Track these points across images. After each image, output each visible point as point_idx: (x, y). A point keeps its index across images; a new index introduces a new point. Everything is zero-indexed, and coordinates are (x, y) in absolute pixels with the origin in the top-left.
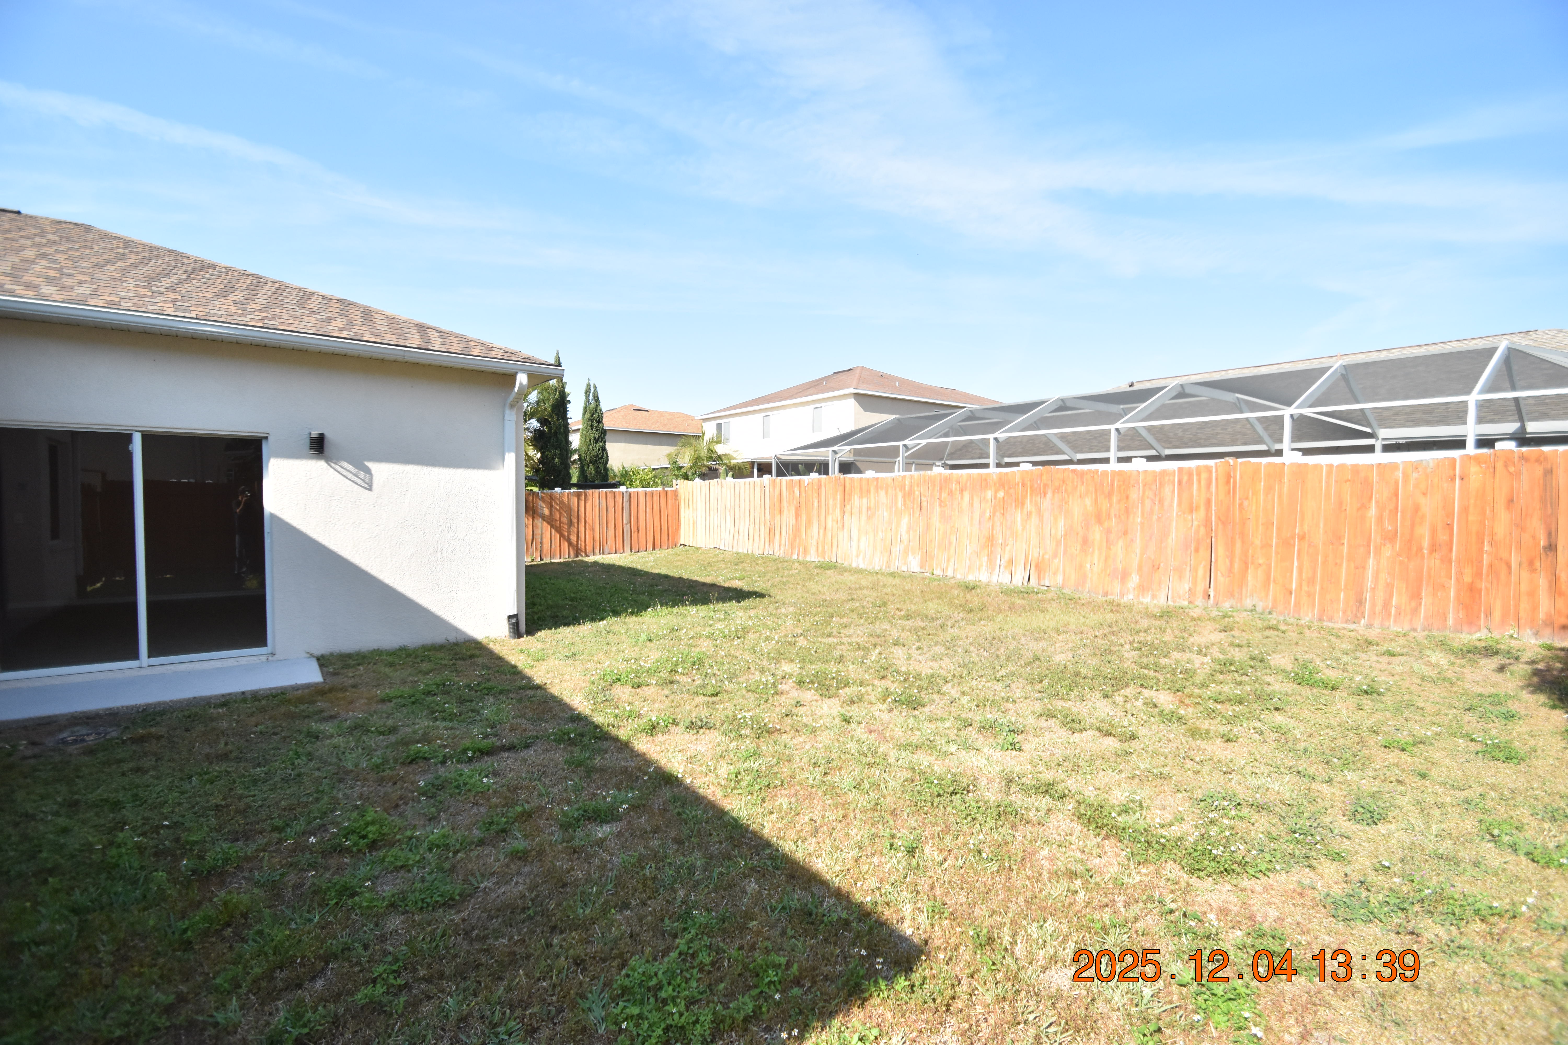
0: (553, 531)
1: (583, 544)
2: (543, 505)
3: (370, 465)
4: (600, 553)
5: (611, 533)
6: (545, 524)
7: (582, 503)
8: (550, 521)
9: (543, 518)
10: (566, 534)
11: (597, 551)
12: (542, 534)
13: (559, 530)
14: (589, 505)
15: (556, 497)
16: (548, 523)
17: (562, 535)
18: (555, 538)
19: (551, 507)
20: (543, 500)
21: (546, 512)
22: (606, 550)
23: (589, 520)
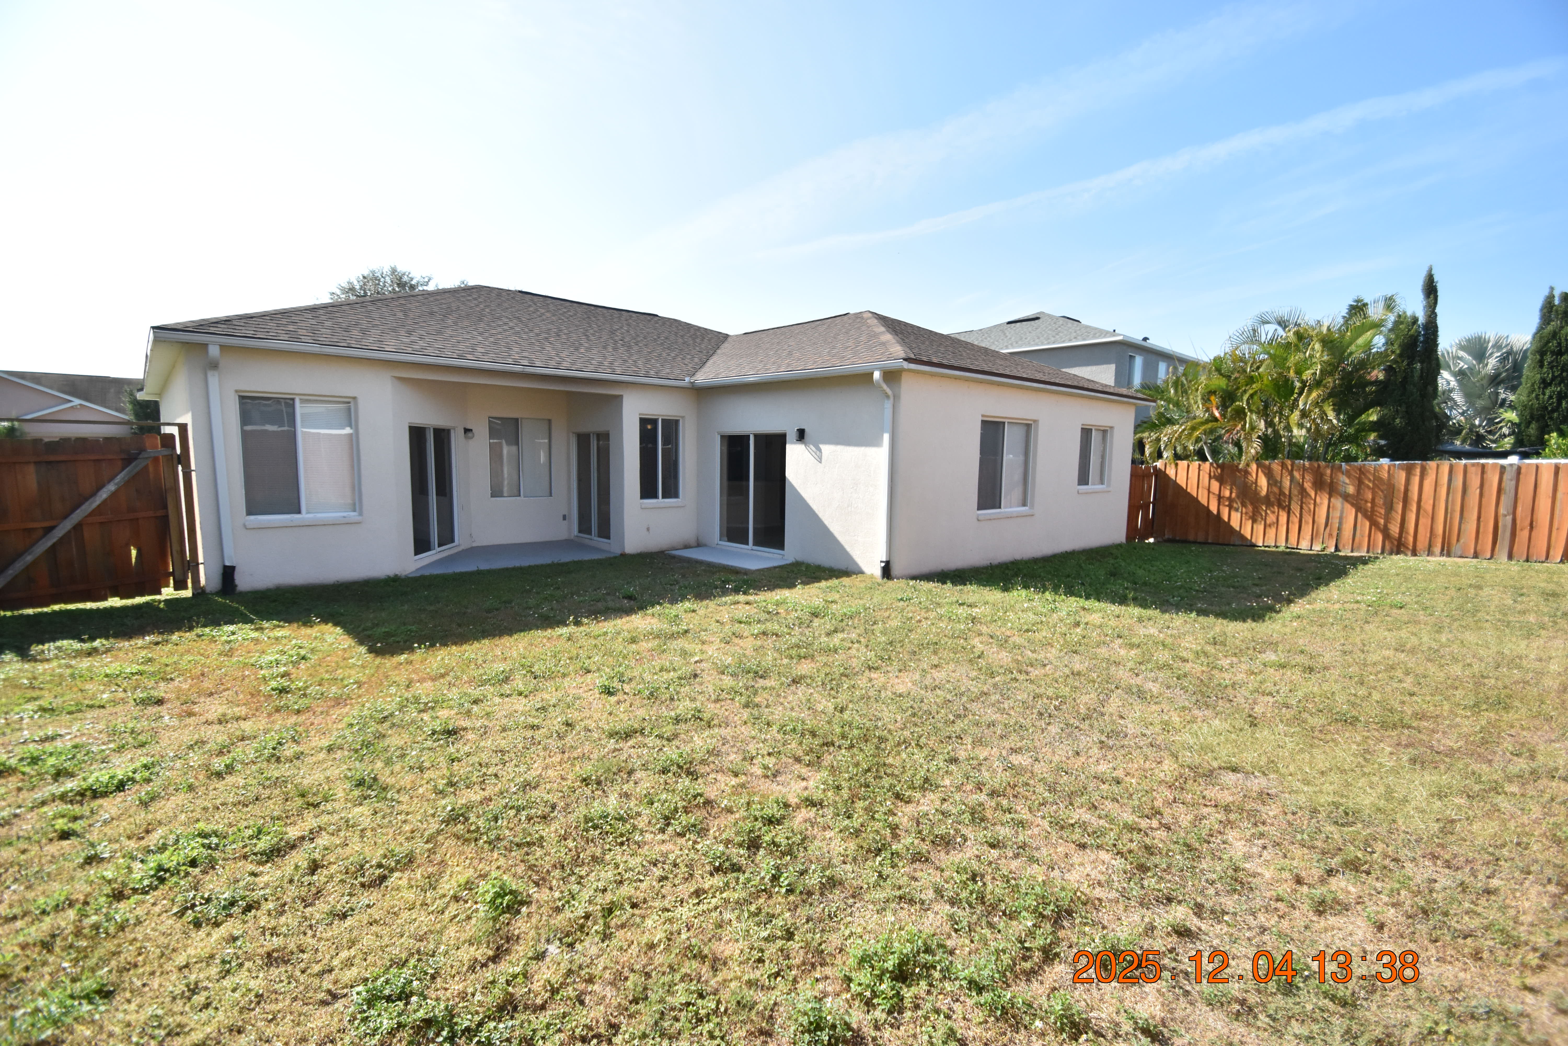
0: (1360, 515)
1: (1411, 539)
2: (1347, 481)
3: (821, 446)
4: (1442, 554)
5: (1471, 526)
6: (1348, 506)
7: (1416, 480)
8: (1356, 501)
9: (1346, 497)
10: (1382, 521)
11: (1437, 549)
12: (1341, 518)
13: (1370, 517)
14: (1429, 483)
15: (1369, 472)
16: (1352, 505)
17: (1374, 523)
18: (1362, 525)
19: (1360, 484)
20: (1348, 474)
21: (1351, 490)
22: (1456, 548)
23: (1427, 505)
